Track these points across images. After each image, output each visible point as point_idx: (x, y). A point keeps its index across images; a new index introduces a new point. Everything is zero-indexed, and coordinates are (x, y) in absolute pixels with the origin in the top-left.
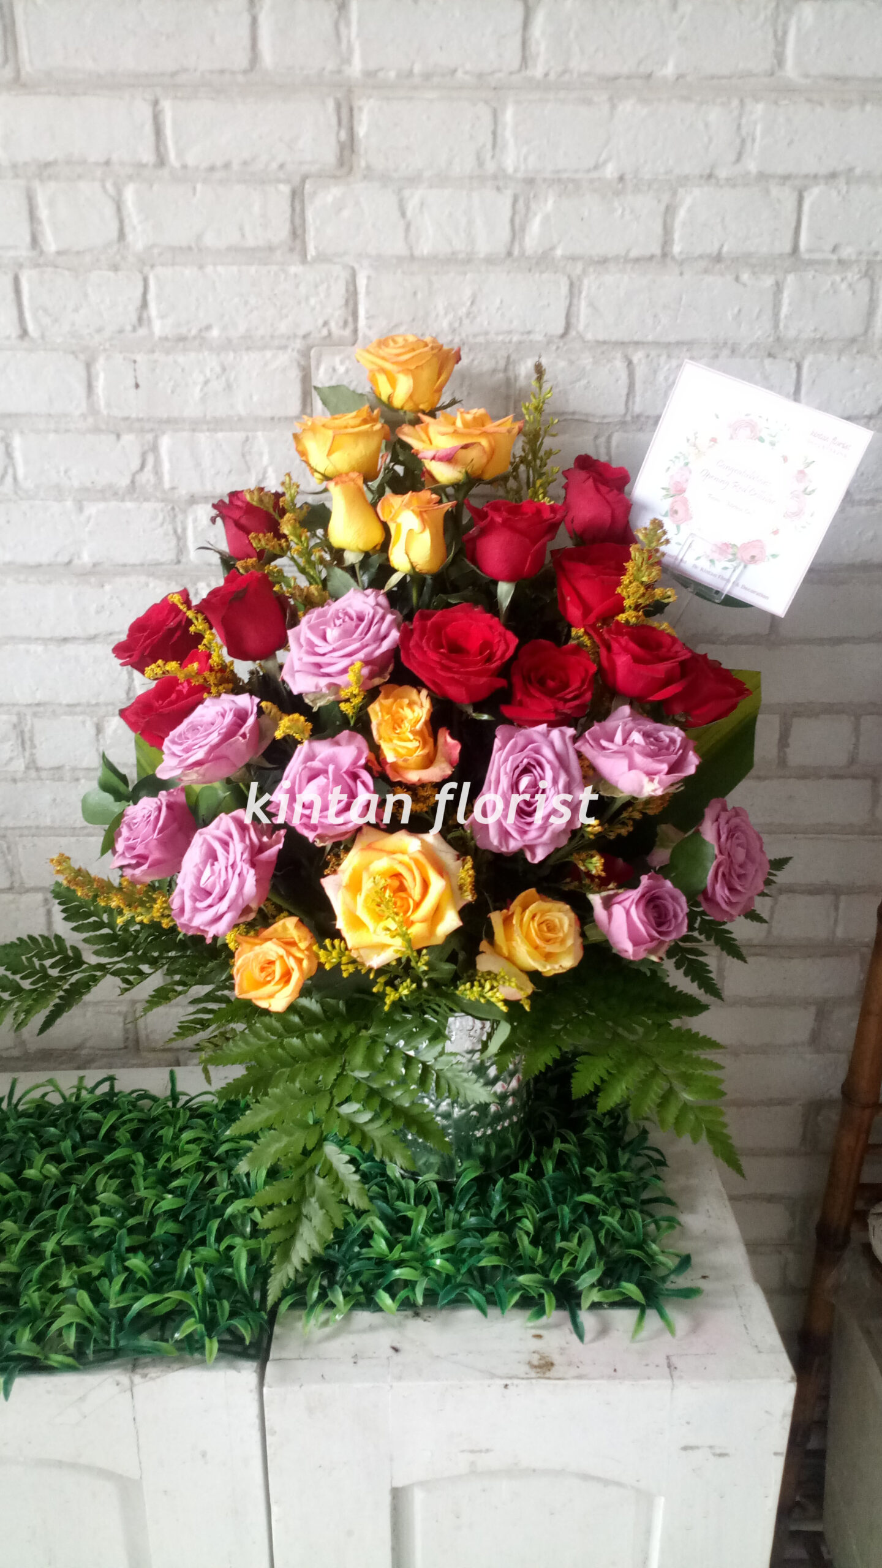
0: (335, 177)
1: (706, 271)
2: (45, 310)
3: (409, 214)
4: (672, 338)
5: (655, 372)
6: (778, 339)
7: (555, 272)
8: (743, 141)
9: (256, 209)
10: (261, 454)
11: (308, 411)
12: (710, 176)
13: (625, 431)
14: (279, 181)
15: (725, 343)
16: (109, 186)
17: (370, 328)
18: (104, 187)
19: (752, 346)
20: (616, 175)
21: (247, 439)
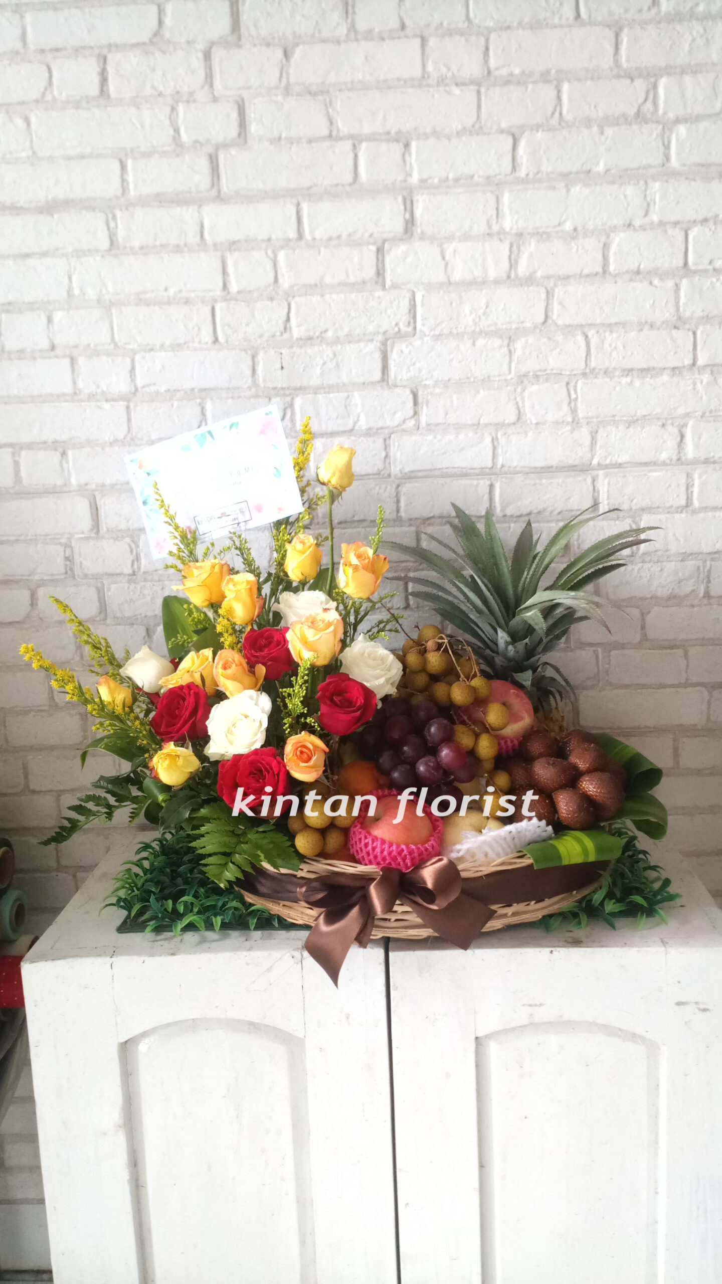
0: (402, 240)
1: (631, 280)
2: (229, 326)
3: (447, 258)
4: (612, 321)
5: (603, 342)
6: (680, 318)
7: (538, 286)
8: (649, 205)
9: (356, 260)
10: (356, 406)
11: (386, 377)
12: (629, 225)
13: (586, 379)
14: (369, 244)
15: (646, 322)
16: (270, 253)
17: (424, 325)
18: (267, 253)
19: (663, 323)
20: (572, 228)
21: (348, 396)
